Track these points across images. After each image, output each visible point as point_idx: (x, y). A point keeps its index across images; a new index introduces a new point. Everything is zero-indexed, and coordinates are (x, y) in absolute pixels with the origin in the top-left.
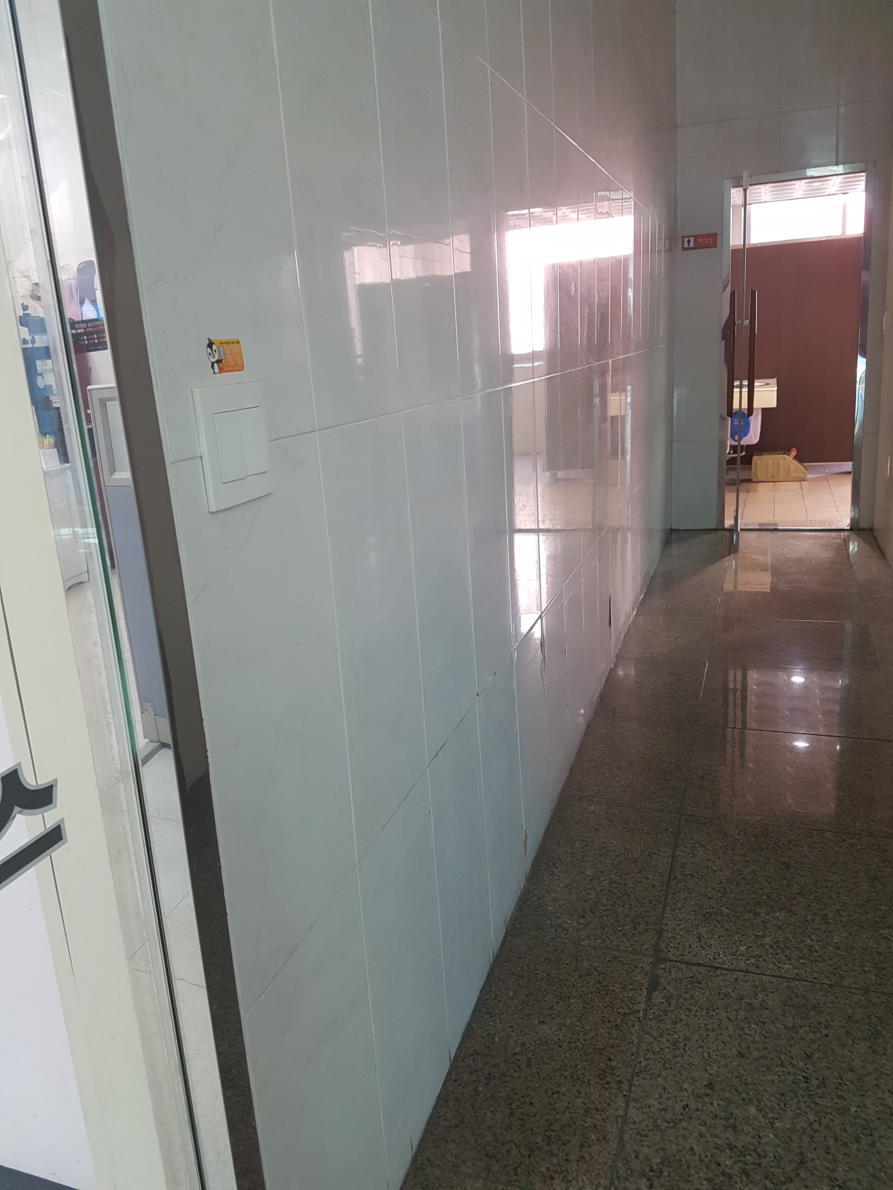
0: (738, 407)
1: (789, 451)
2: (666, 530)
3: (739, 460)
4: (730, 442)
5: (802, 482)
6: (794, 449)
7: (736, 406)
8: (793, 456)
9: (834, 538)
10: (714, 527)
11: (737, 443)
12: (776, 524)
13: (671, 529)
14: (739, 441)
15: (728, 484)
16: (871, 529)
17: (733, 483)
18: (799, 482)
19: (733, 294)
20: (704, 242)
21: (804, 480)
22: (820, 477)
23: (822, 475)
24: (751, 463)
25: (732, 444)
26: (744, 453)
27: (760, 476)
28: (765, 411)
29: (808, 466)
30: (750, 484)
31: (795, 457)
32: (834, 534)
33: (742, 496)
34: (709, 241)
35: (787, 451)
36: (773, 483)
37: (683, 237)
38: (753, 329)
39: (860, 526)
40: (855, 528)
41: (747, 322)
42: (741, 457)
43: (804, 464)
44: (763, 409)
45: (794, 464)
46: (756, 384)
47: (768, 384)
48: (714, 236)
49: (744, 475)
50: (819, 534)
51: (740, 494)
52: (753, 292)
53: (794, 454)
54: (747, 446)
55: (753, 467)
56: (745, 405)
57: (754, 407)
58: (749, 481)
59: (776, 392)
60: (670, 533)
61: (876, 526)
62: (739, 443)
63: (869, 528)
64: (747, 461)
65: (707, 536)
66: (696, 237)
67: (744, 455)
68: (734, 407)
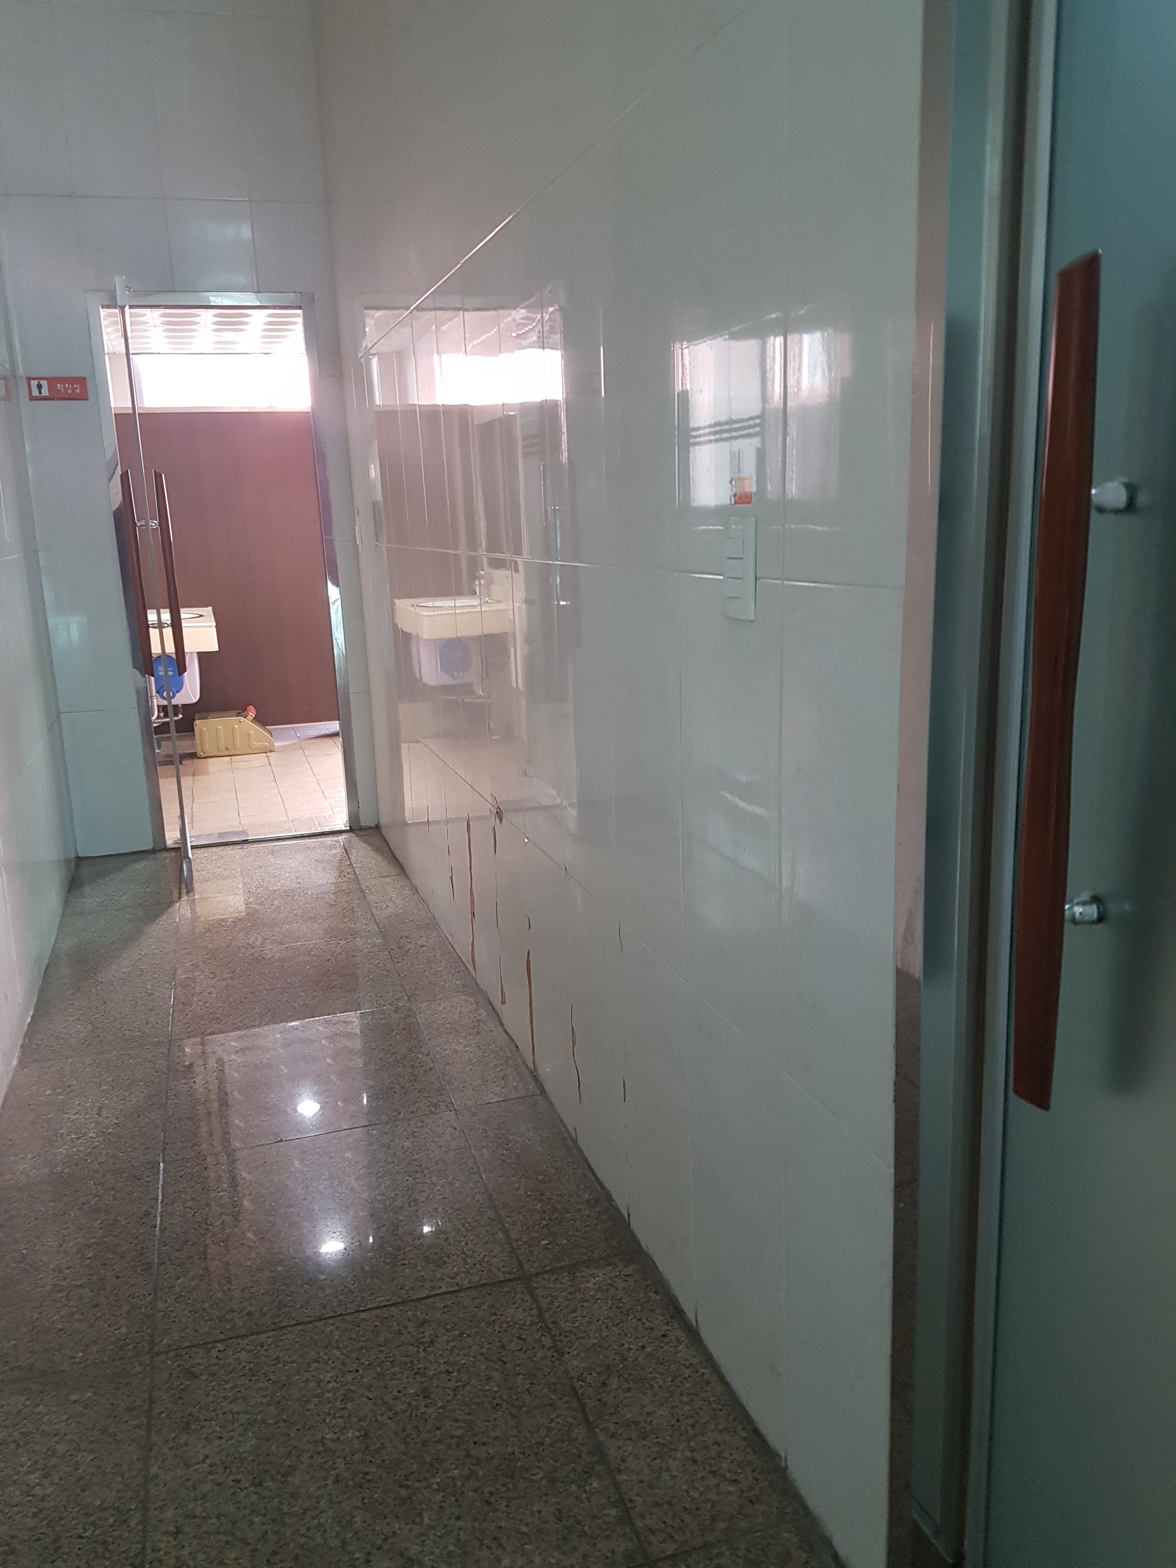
0: (160, 651)
1: (245, 710)
2: (67, 861)
3: (172, 727)
4: (157, 701)
5: (269, 754)
6: (251, 707)
7: (156, 649)
8: (252, 717)
9: (331, 847)
10: (149, 846)
11: (165, 703)
12: (244, 832)
13: (79, 859)
14: (169, 699)
15: (162, 763)
16: (377, 827)
17: (168, 761)
18: (265, 754)
19: (124, 477)
20: (66, 389)
21: (271, 751)
22: (291, 744)
23: (294, 741)
24: (193, 731)
25: (159, 704)
26: (180, 716)
27: (209, 749)
28: (203, 657)
29: (274, 729)
30: (196, 761)
31: (254, 718)
32: (329, 840)
33: (186, 782)
34: (74, 389)
35: (241, 711)
36: (229, 758)
37: (29, 379)
38: (166, 536)
39: (362, 824)
40: (355, 827)
41: (154, 524)
42: (176, 721)
43: (268, 727)
44: (200, 654)
45: (255, 730)
46: (183, 616)
47: (201, 616)
48: (82, 381)
49: (184, 746)
50: (308, 841)
51: (182, 779)
52: (158, 476)
53: (252, 714)
54: (183, 705)
55: (197, 736)
56: (170, 649)
57: (186, 650)
58: (193, 756)
59: (214, 629)
60: (77, 867)
61: (384, 821)
62: (170, 702)
63: (373, 825)
64: (186, 727)
65: (140, 865)
66: (52, 381)
67: (182, 718)
68: (153, 651)
